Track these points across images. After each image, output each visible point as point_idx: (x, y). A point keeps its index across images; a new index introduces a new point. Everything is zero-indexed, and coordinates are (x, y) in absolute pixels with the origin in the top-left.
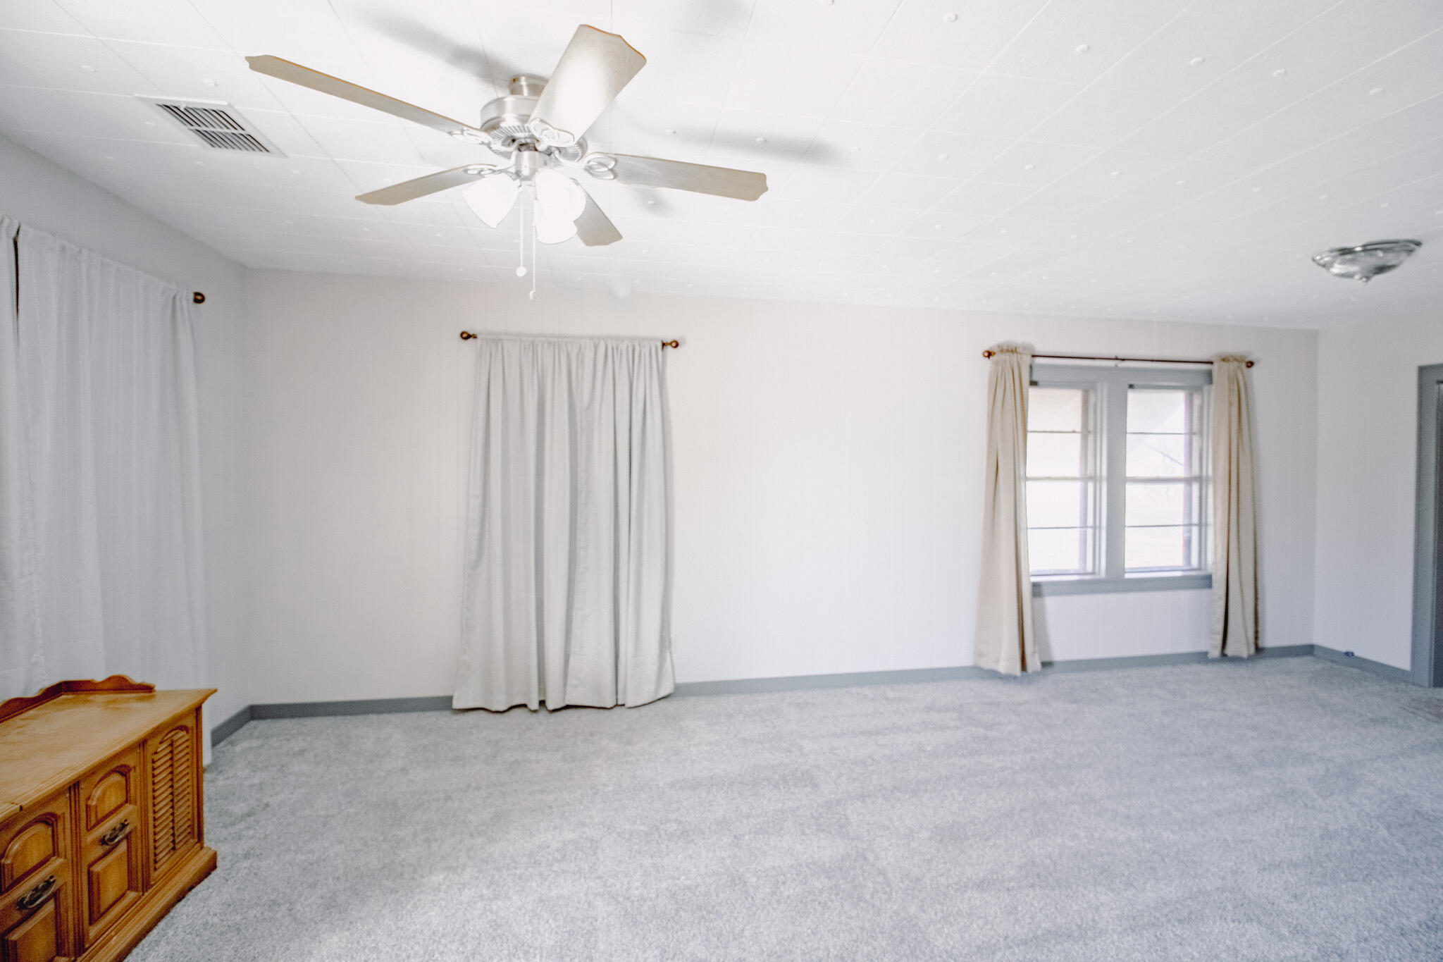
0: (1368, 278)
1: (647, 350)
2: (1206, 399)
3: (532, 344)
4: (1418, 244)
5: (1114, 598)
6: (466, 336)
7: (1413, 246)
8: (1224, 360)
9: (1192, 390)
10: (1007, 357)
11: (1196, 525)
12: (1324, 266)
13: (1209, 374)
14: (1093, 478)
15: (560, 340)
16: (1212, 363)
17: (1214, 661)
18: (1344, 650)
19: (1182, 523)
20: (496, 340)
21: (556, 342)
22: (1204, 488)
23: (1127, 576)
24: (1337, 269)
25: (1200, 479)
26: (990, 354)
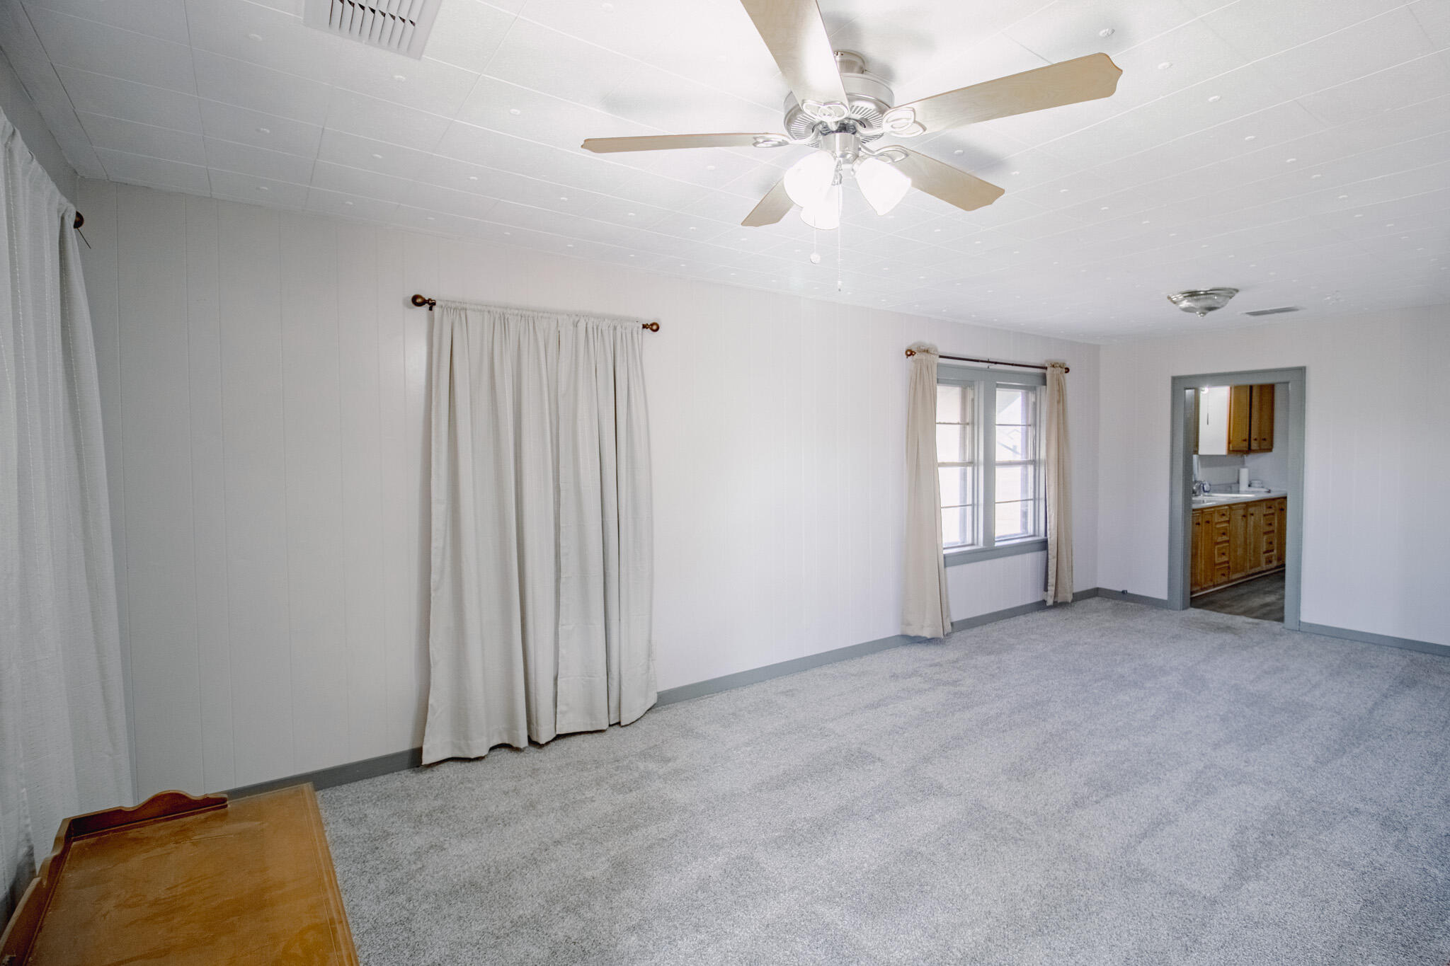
0: (1205, 314)
1: (629, 331)
2: (1038, 397)
3: (501, 318)
4: (1237, 291)
5: (987, 564)
6: (417, 301)
7: (1234, 292)
8: (1053, 366)
9: (1029, 389)
10: (923, 356)
11: (1031, 500)
12: (1175, 303)
13: (1044, 377)
14: (971, 463)
15: (536, 314)
16: (1046, 368)
17: (1050, 607)
18: (1121, 590)
19: (1020, 499)
20: (459, 309)
21: (530, 317)
22: (1037, 468)
23: (997, 544)
24: (1185, 304)
25: (1034, 462)
26: (910, 353)
